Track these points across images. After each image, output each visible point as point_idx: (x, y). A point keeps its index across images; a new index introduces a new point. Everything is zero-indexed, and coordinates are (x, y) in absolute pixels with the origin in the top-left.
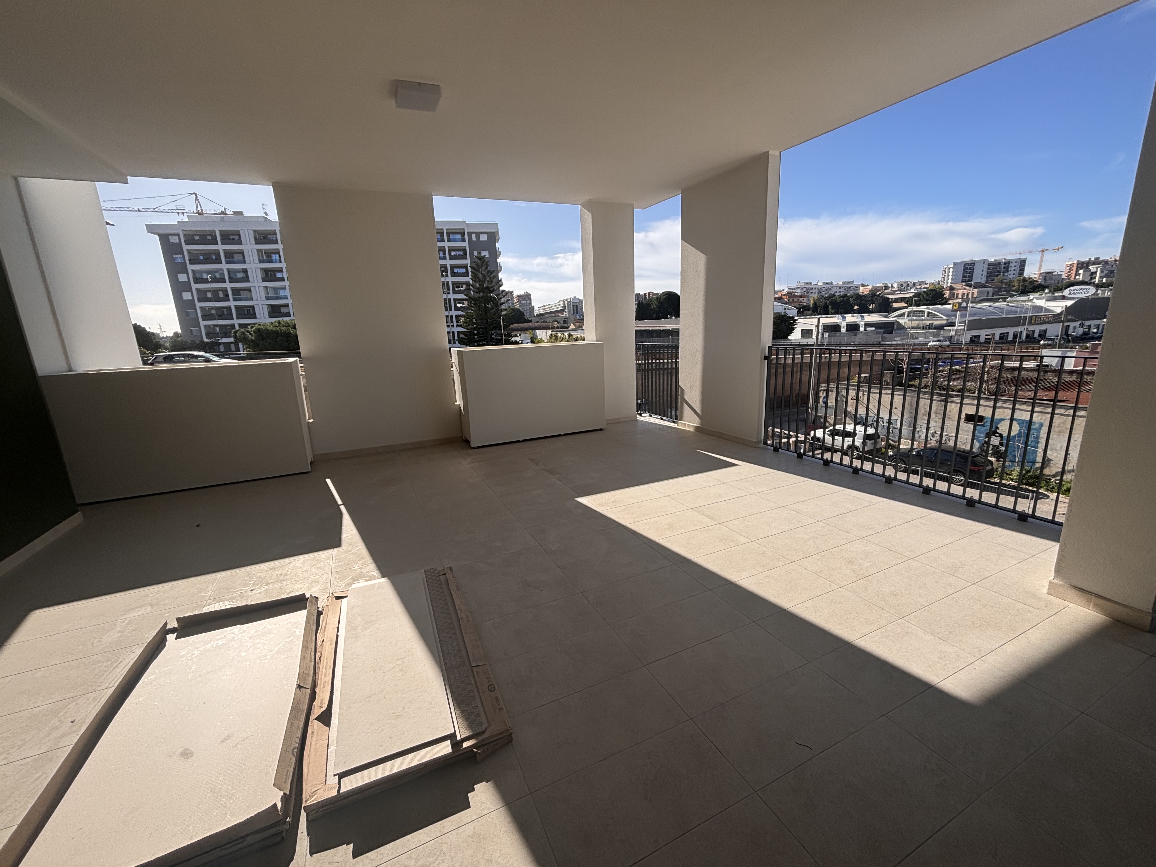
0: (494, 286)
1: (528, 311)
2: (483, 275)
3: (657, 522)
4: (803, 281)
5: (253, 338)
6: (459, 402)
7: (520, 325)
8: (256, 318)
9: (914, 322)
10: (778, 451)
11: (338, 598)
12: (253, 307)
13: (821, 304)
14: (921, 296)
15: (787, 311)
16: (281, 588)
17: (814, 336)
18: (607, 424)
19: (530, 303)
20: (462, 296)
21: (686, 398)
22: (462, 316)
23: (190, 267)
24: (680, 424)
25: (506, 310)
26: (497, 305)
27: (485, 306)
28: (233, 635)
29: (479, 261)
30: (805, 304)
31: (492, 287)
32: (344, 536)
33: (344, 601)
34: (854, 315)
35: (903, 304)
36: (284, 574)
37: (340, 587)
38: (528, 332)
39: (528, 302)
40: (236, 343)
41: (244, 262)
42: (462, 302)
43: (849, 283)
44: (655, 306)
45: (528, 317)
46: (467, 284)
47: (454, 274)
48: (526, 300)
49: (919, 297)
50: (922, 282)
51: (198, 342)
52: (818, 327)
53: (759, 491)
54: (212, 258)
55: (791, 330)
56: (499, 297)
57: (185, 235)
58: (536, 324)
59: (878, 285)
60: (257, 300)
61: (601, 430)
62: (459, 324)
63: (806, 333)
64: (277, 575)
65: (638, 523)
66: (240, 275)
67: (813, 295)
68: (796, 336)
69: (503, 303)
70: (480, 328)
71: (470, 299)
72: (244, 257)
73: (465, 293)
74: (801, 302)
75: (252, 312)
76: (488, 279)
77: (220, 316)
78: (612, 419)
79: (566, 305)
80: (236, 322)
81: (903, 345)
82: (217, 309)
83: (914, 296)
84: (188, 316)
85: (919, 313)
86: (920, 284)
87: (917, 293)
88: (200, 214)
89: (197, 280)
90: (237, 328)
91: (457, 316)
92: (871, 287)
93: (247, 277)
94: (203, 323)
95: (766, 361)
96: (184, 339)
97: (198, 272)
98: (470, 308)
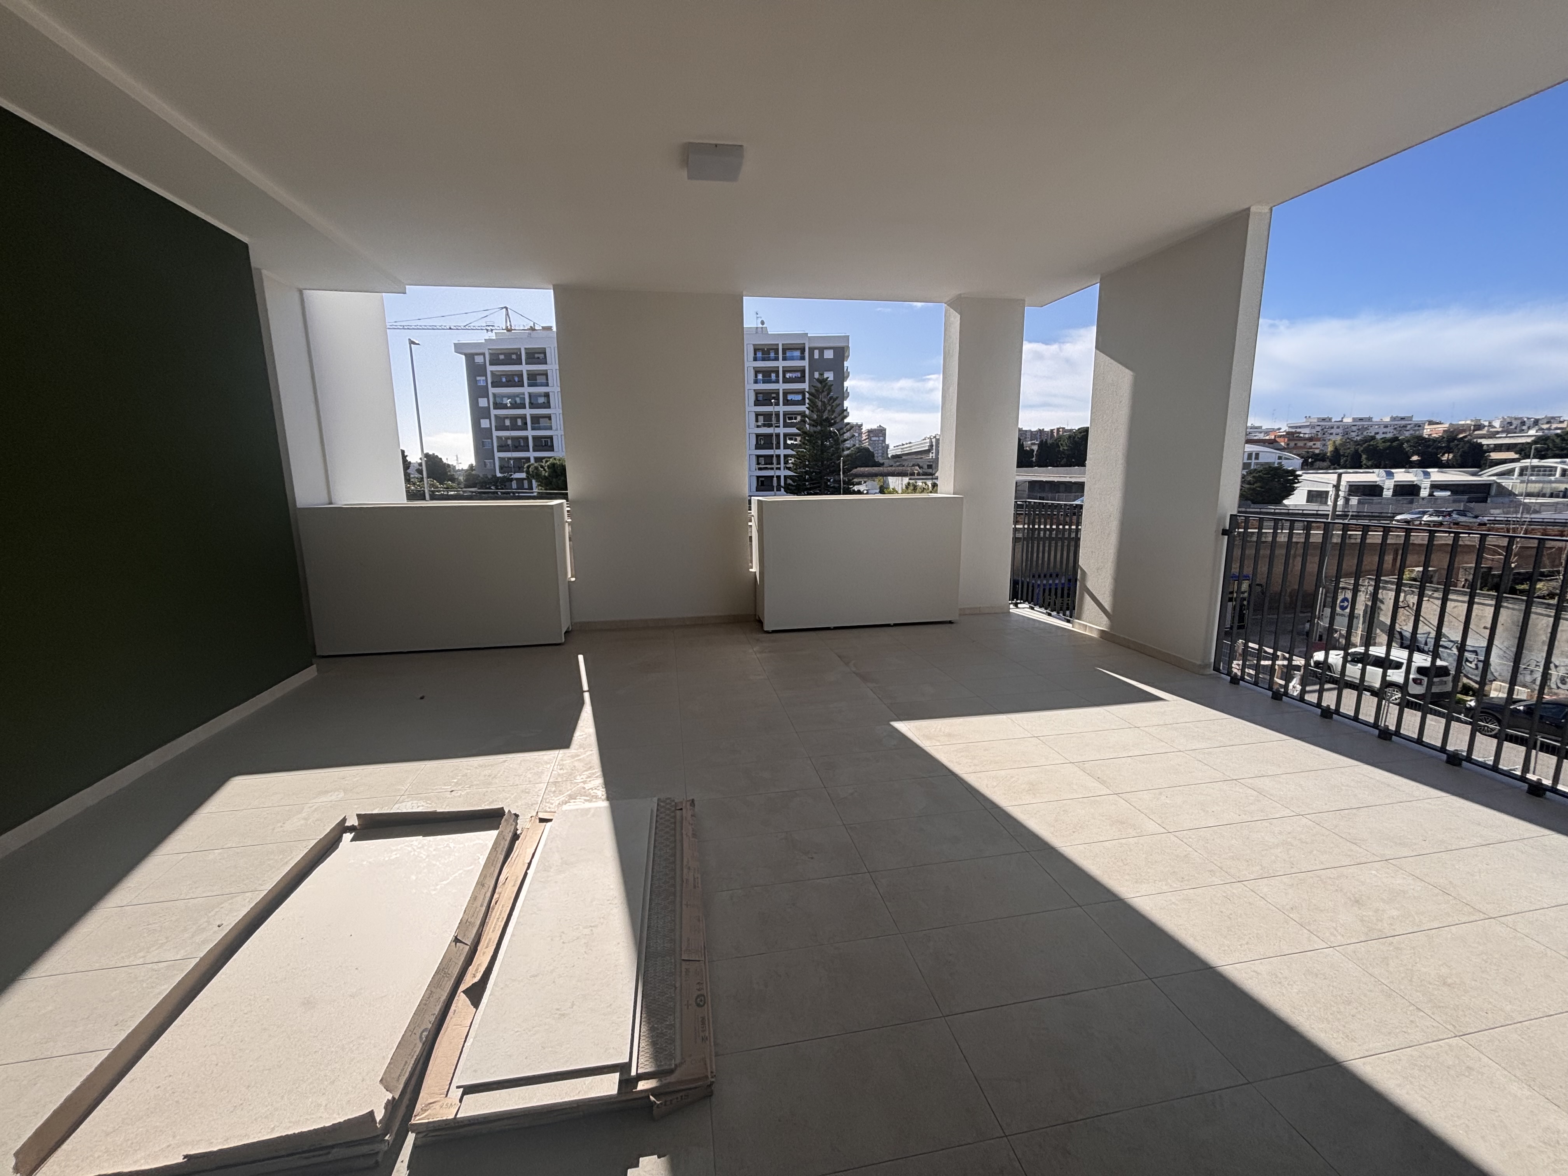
0: (836, 417)
1: (880, 451)
2: (823, 402)
3: (1012, 777)
4: (1315, 416)
5: (547, 474)
6: (755, 569)
7: (867, 469)
8: (553, 450)
9: (1533, 485)
10: (1238, 684)
11: (542, 820)
12: (551, 438)
13: (1348, 451)
14: (1548, 442)
15: (1284, 462)
16: (484, 795)
17: (1330, 503)
18: (960, 615)
19: (884, 441)
20: (794, 430)
21: (1089, 585)
22: (792, 456)
23: (492, 390)
24: (1077, 626)
25: (849, 449)
26: (838, 442)
27: (822, 443)
28: (410, 849)
29: (819, 385)
30: (1317, 451)
31: (833, 419)
32: (578, 735)
33: (549, 824)
34: (1411, 470)
35: (1512, 455)
36: (493, 776)
37: (552, 804)
38: (877, 479)
39: (881, 438)
40: (529, 479)
41: (547, 385)
42: (794, 437)
43: (1402, 419)
44: (1066, 448)
45: (879, 459)
46: (803, 414)
47: (787, 402)
48: (879, 437)
49: (1545, 444)
50: (1553, 418)
51: (490, 477)
52: (1337, 487)
53: (1194, 748)
54: (514, 380)
55: (1289, 491)
56: (842, 432)
57: (490, 354)
58: (889, 468)
59: (1463, 422)
60: (557, 430)
61: (951, 622)
62: (788, 466)
63: (1315, 496)
64: (485, 776)
65: (979, 775)
66: (541, 400)
67: (1333, 438)
68: (1297, 500)
69: (846, 440)
70: (813, 472)
71: (805, 433)
72: (547, 379)
73: (798, 426)
74: (1311, 448)
75: (549, 444)
76: (829, 408)
77: (516, 447)
78: (971, 608)
79: (934, 444)
80: (532, 455)
81: (1508, 522)
82: (514, 439)
83: (1535, 442)
84: (483, 446)
85: (1545, 471)
86: (1548, 423)
87: (1541, 436)
88: (509, 330)
89: (497, 406)
90: (532, 461)
91: (786, 456)
92: (1447, 425)
93: (549, 402)
94: (498, 455)
95: (1226, 537)
96: (478, 473)
97: (498, 397)
98: (803, 446)
